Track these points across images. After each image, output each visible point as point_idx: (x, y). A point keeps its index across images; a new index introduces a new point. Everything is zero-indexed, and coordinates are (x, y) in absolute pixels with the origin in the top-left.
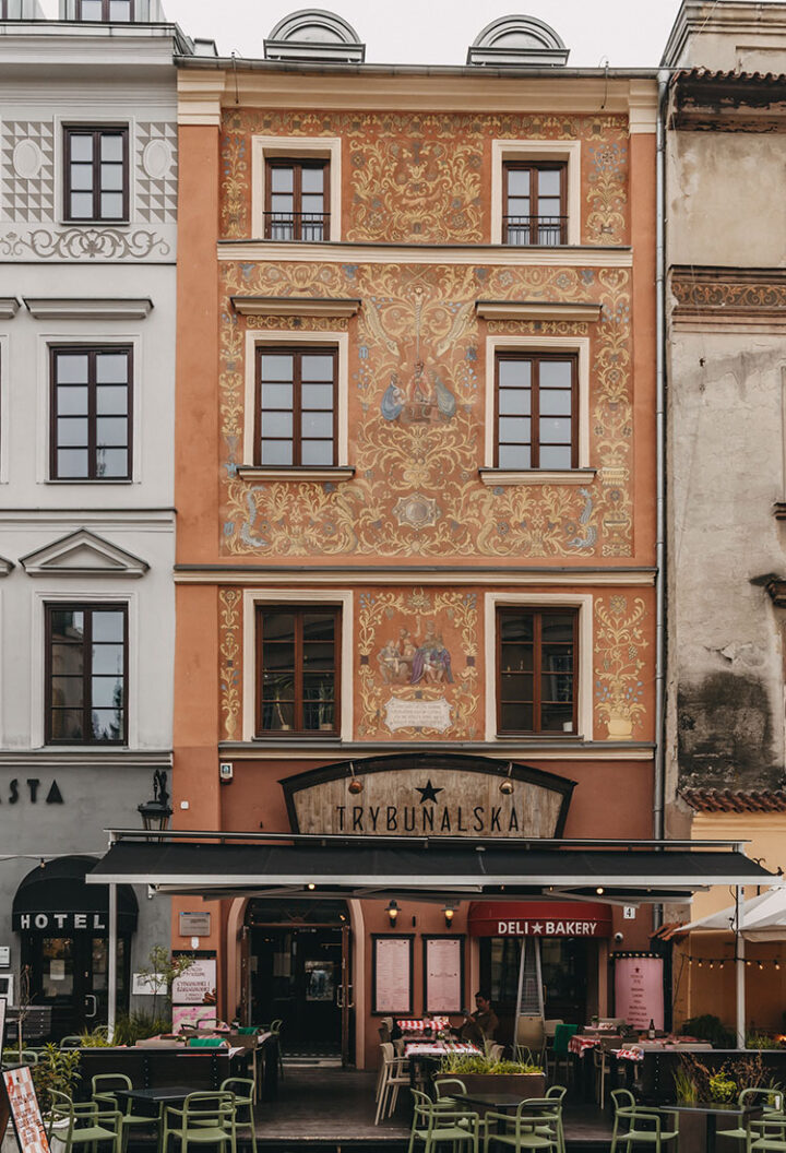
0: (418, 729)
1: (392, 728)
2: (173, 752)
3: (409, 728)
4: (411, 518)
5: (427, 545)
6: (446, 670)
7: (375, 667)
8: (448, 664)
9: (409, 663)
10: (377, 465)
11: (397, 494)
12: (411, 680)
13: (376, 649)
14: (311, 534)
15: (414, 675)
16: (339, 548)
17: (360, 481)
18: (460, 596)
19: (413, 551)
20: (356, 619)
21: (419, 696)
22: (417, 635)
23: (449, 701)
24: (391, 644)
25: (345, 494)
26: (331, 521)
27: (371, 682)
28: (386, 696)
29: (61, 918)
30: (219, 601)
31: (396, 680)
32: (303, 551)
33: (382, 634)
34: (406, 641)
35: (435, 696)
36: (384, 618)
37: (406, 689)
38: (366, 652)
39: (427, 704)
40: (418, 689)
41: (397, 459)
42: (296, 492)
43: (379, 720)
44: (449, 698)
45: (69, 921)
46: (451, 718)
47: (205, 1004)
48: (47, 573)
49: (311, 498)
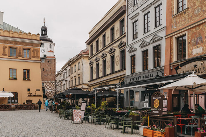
0: (197, 54)
1: (193, 54)
2: (164, 66)
3: (196, 54)
4: (197, 13)
5: (199, 17)
6: (202, 40)
7: (191, 44)
8: (202, 39)
9: (196, 41)
10: (192, 5)
11: (194, 9)
12: (196, 44)
13: (191, 40)
14: (183, 23)
15: (197, 43)
16: (186, 23)
17: (189, 9)
18: (204, 25)
19: (197, 19)
20: (188, 36)
21: (197, 47)
22: (197, 35)
23: (202, 47)
24: (193, 38)
25: (187, 13)
26: (185, 19)
27: (190, 47)
28: (193, 48)
29: (146, 94)
30: (170, 39)
31: (194, 45)
32: (181, 26)
33: (192, 37)
34: (195, 37)
35: (200, 46)
36: (192, 34)
37: (196, 46)
38: (189, 41)
39: (199, 48)
40: (197, 46)
41: (195, 2)
42: (180, 16)
43: (191, 54)
44: (202, 46)
45: (147, 95)
46: (203, 50)
47: (165, 107)
48: (153, 42)
49: (182, 16)
